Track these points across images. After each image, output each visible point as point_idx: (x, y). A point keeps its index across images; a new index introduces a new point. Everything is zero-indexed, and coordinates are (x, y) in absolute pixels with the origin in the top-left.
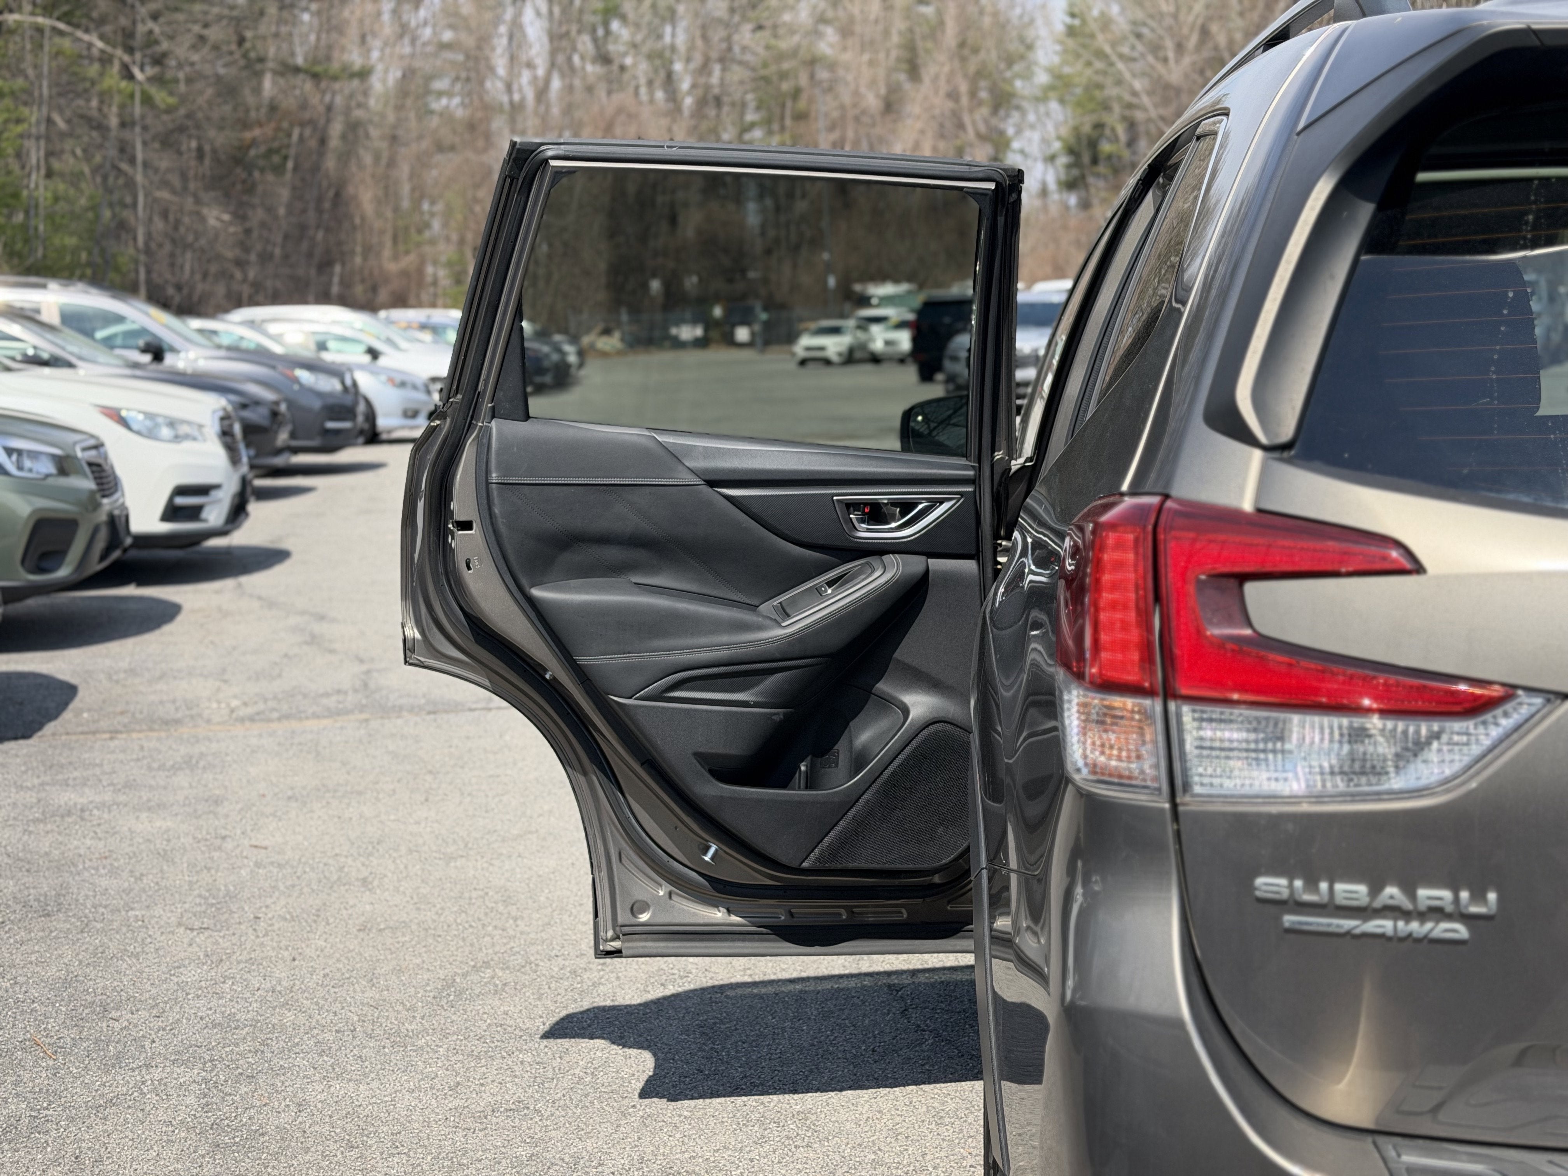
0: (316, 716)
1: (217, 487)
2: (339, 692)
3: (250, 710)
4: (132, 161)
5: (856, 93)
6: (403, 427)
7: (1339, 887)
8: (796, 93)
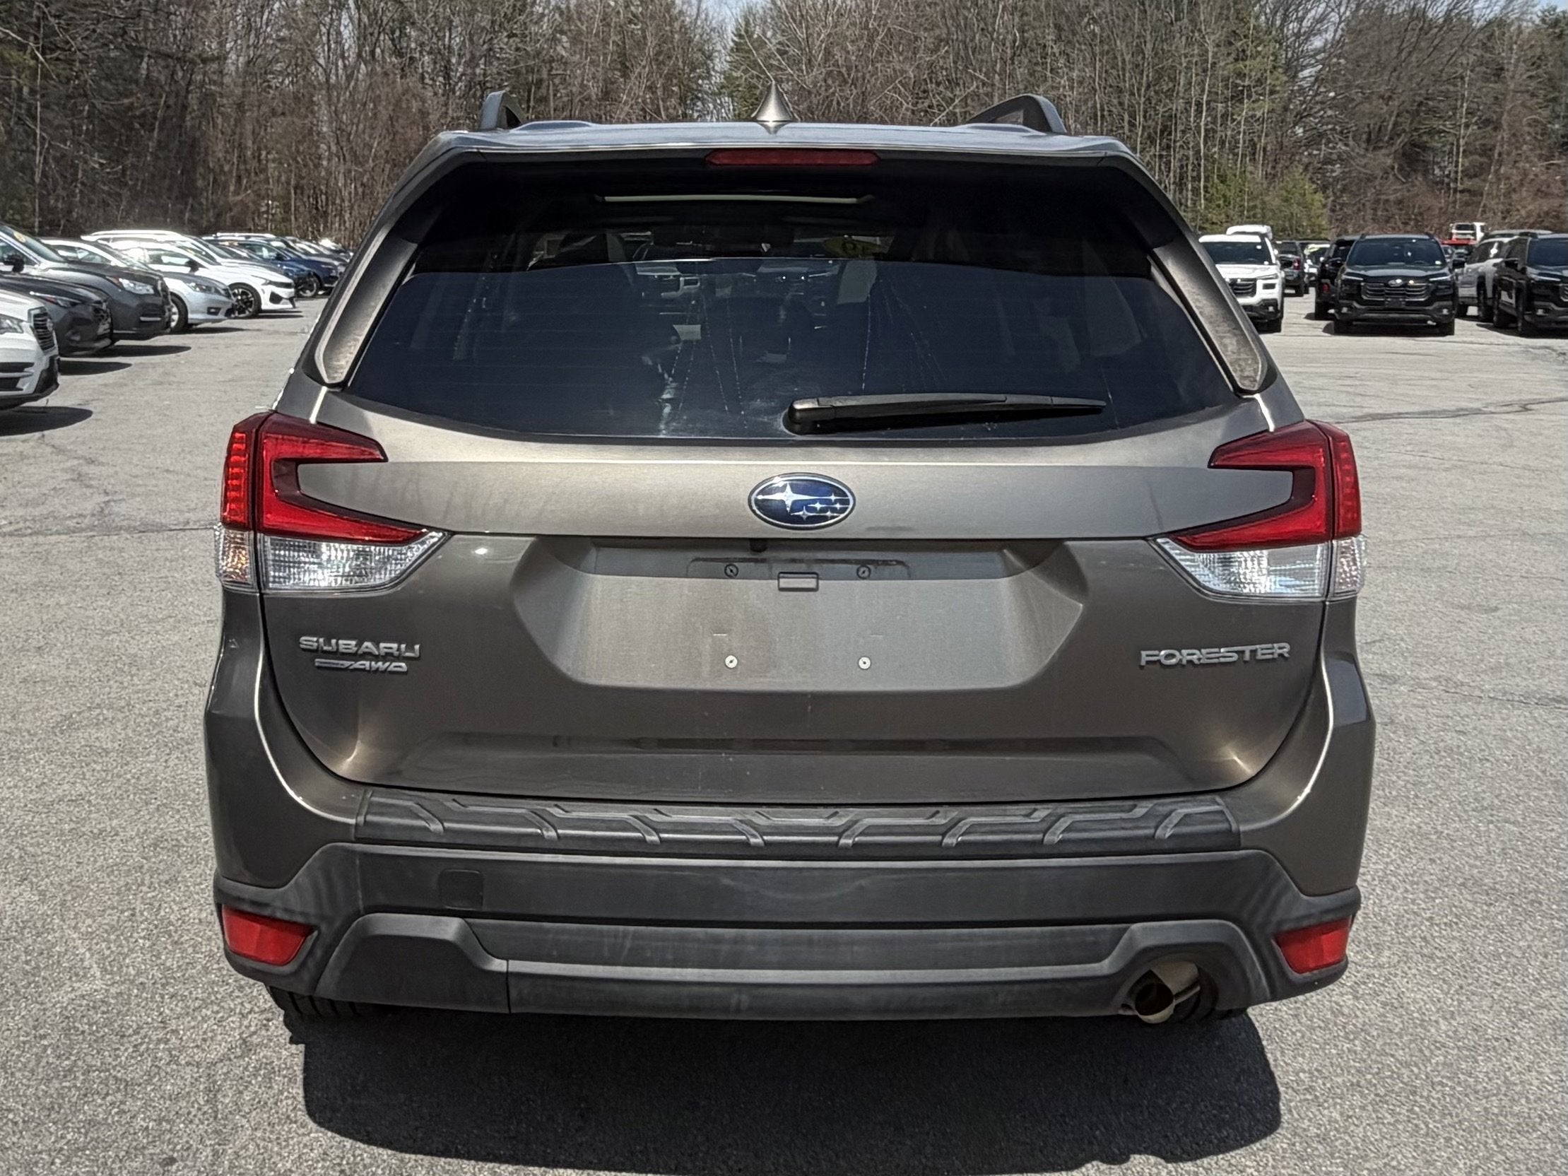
0: (58, 533)
1: (30, 365)
2: (80, 515)
3: (12, 528)
4: (34, 118)
5: (582, 85)
6: (207, 321)
7: (341, 642)
8: (539, 83)
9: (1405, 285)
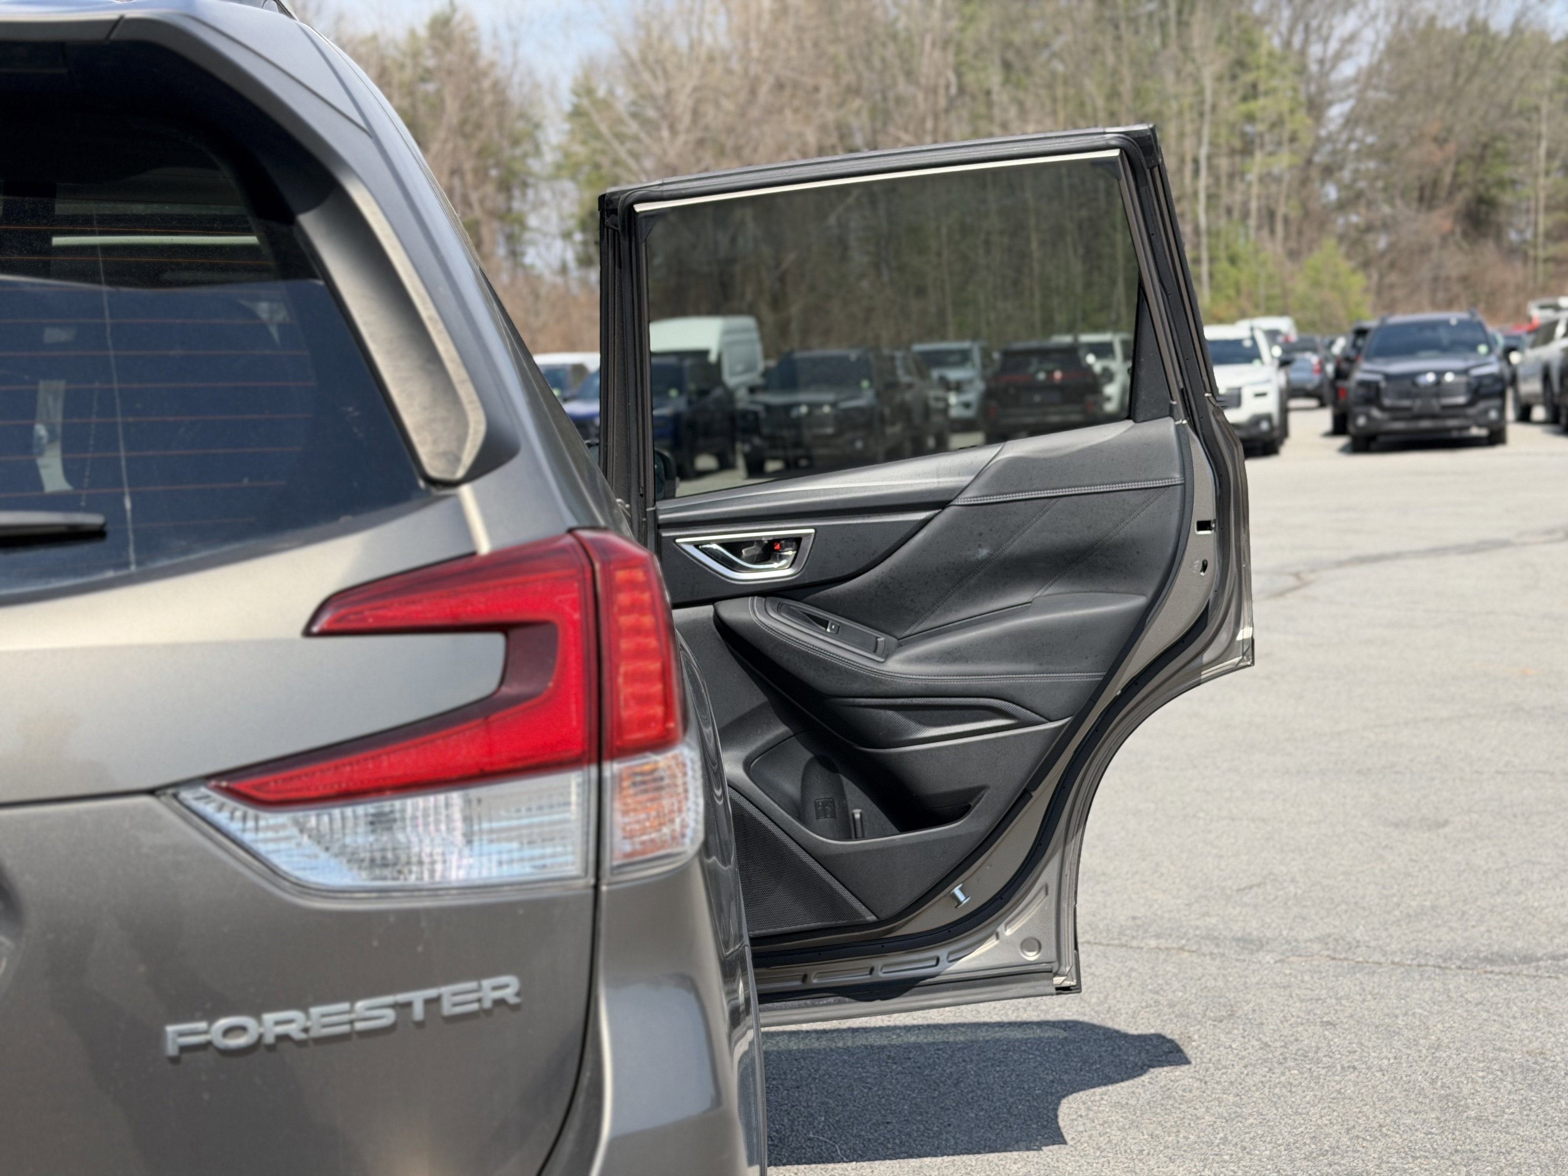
9: (1438, 383)
